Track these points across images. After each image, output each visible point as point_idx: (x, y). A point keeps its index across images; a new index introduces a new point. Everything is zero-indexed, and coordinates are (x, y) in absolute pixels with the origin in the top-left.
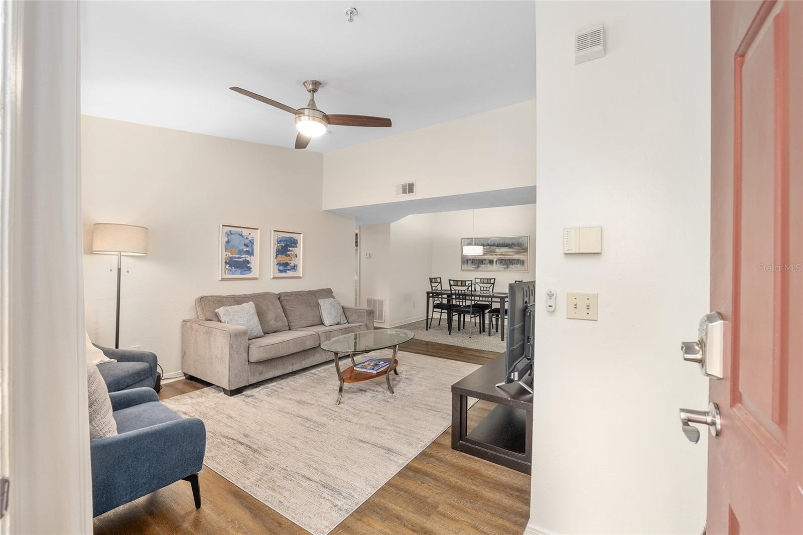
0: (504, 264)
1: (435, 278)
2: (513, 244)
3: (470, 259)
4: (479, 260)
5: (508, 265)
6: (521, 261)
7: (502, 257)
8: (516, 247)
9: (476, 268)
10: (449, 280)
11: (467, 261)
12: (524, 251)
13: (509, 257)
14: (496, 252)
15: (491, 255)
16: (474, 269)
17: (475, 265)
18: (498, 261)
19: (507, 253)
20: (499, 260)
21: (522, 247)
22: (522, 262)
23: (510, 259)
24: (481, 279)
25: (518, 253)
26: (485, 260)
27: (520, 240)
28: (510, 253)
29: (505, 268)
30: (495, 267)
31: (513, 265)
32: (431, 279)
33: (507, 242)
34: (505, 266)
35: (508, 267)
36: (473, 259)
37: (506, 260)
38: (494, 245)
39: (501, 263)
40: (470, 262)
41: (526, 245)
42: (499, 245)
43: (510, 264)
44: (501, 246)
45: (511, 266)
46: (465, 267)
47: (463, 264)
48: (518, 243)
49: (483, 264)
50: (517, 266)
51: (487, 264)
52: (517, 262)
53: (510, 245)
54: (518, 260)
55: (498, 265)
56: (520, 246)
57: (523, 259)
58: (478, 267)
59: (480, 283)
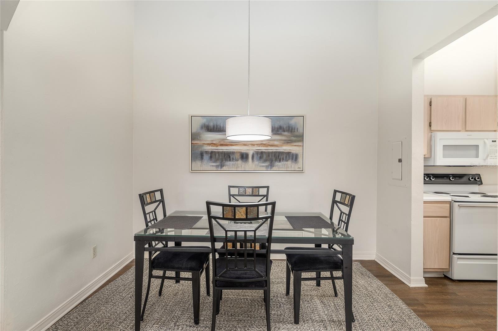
0: (265, 161)
2: (280, 127)
3: (207, 152)
4: (222, 153)
5: (271, 161)
6: (293, 154)
7: (263, 149)
8: (286, 133)
11: (202, 154)
12: (299, 139)
13: (274, 149)
15: (245, 145)
17: (215, 162)
20: (257, 153)
21: (296, 133)
22: (294, 157)
23: (275, 152)
25: (288, 142)
26: (233, 153)
27: (292, 122)
28: (276, 143)
29: (267, 167)
30: (250, 165)
31: (280, 161)
34: (267, 164)
36: (212, 153)
37: (269, 154)
39: (261, 158)
40: (206, 157)
41: (300, 130)
43: (276, 160)
45: (277, 163)
46: (198, 164)
47: (195, 161)
48: (289, 127)
49: (230, 160)
50: (286, 163)
51: (237, 160)
52: (286, 157)
53: (276, 129)
54: (288, 154)
55: (256, 162)
56: (292, 132)
57: (297, 152)
58: (222, 166)
59: (239, 195)
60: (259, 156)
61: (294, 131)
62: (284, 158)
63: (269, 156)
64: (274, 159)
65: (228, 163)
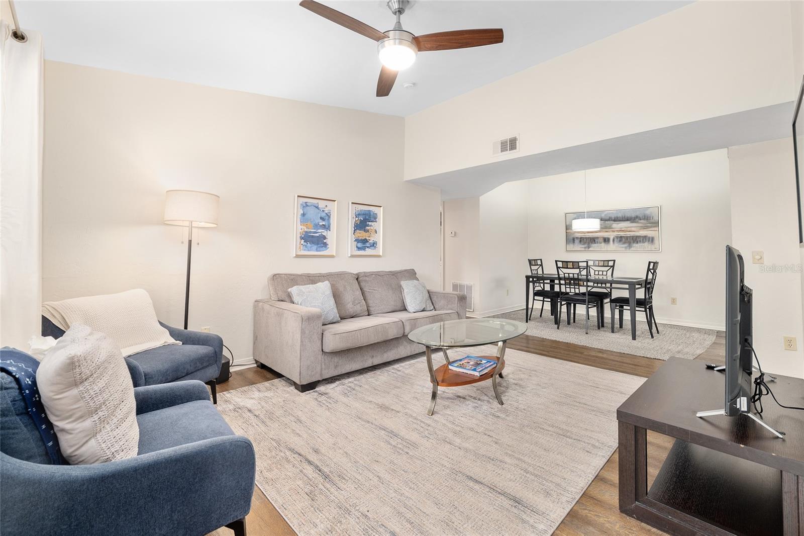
0: (624, 243)
1: (534, 260)
2: (637, 217)
3: (577, 238)
4: (589, 238)
5: (630, 243)
6: (649, 238)
7: (622, 234)
8: (642, 221)
9: (585, 248)
10: (556, 261)
11: (574, 239)
12: (654, 225)
13: (632, 234)
14: (612, 228)
15: (607, 232)
16: (583, 249)
17: (584, 244)
18: (615, 240)
19: (629, 229)
20: (617, 237)
21: (652, 221)
22: (651, 240)
23: (632, 236)
24: (594, 261)
25: (645, 228)
26: (598, 238)
27: (648, 212)
28: (633, 229)
29: (626, 247)
30: (611, 246)
31: (637, 243)
32: (530, 261)
33: (628, 215)
34: (626, 245)
35: (630, 247)
36: (583, 237)
37: (627, 238)
38: (610, 219)
39: (620, 241)
40: (577, 241)
41: (656, 218)
42: (616, 220)
43: (634, 242)
44: (620, 221)
45: (634, 245)
46: (571, 247)
47: (568, 244)
48: (645, 216)
49: (595, 243)
50: (643, 244)
51: (601, 243)
52: (643, 240)
53: (633, 219)
54: (645, 237)
55: (616, 244)
56: (647, 219)
57: (653, 236)
58: (589, 247)
59: (594, 266)
60: (619, 239)
61: (650, 219)
62: (641, 241)
63: (627, 239)
64: (632, 242)
65: (594, 245)
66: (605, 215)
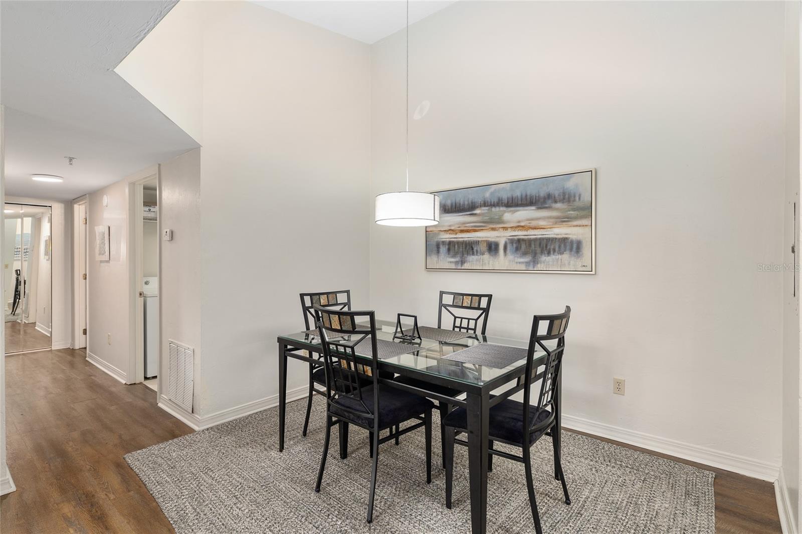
0: (525, 254)
2: (549, 196)
5: (535, 255)
6: (572, 242)
7: (520, 234)
8: (559, 205)
9: (456, 263)
12: (583, 213)
13: (539, 234)
14: (503, 222)
15: (493, 229)
17: (454, 256)
19: (534, 223)
20: (512, 241)
21: (577, 204)
22: (575, 247)
23: (540, 239)
24: (456, 295)
25: (564, 220)
26: (477, 243)
27: (570, 184)
28: (542, 223)
29: (527, 263)
30: (503, 260)
31: (549, 253)
33: (532, 191)
34: (527, 259)
35: (535, 261)
36: (450, 243)
37: (529, 242)
38: (499, 203)
39: (517, 249)
41: (586, 197)
42: (513, 203)
43: (542, 253)
44: (517, 205)
48: (564, 194)
49: (473, 254)
50: (560, 256)
51: (483, 254)
52: (560, 247)
53: (542, 200)
54: (564, 240)
55: (510, 257)
56: (569, 201)
57: (580, 237)
58: (463, 262)
59: (453, 306)
60: (515, 245)
61: (574, 201)
62: (557, 249)
63: (530, 245)
64: (539, 250)
65: (471, 258)
66: (492, 194)
